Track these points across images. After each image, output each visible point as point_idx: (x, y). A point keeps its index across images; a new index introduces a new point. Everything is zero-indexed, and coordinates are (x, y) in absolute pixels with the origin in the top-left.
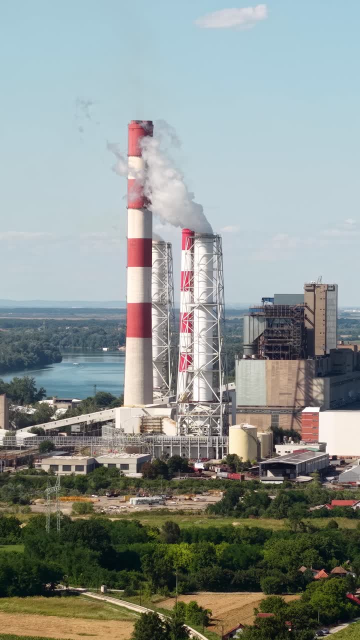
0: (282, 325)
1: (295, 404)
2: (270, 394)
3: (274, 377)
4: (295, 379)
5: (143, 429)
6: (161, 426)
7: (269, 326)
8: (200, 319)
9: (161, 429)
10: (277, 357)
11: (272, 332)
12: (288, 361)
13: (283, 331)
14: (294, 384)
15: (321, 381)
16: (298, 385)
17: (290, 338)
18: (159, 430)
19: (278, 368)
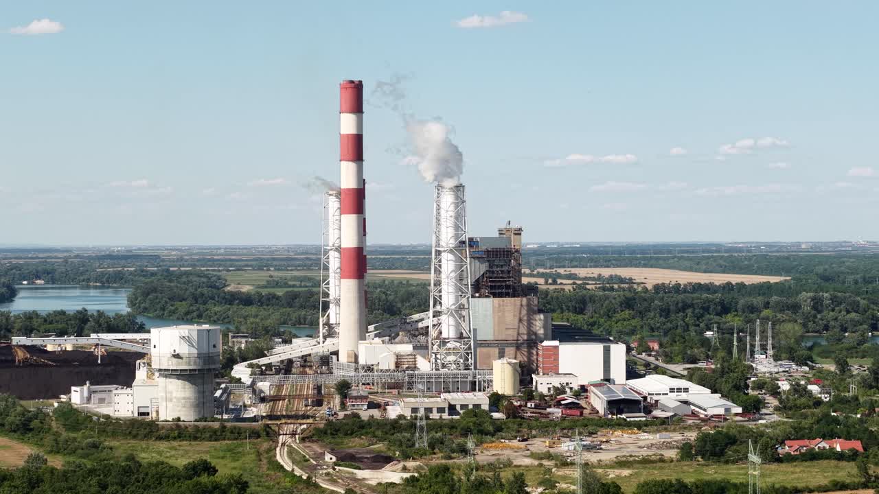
0: (502, 266)
1: (518, 337)
2: (496, 328)
3: (500, 314)
4: (518, 315)
5: (398, 365)
6: (415, 361)
7: (490, 266)
8: (449, 262)
9: (415, 364)
10: (500, 295)
11: (493, 272)
12: (513, 299)
13: (502, 272)
14: (517, 320)
15: (542, 316)
16: (520, 320)
17: (509, 277)
18: (413, 366)
19: (503, 305)
